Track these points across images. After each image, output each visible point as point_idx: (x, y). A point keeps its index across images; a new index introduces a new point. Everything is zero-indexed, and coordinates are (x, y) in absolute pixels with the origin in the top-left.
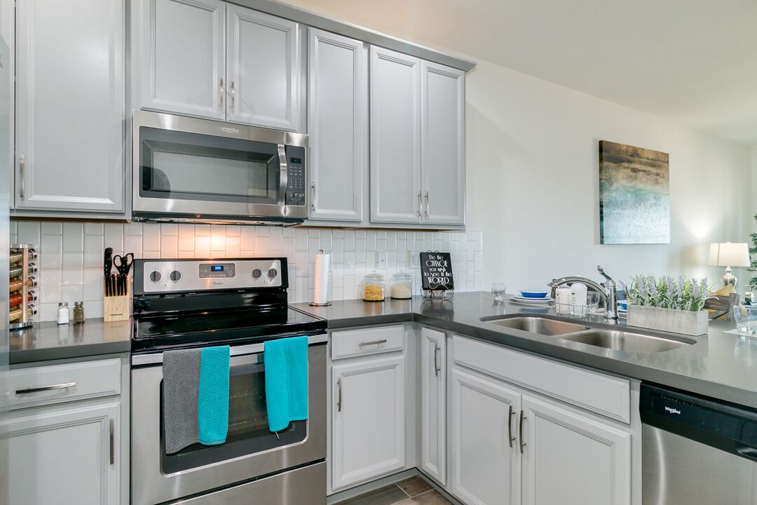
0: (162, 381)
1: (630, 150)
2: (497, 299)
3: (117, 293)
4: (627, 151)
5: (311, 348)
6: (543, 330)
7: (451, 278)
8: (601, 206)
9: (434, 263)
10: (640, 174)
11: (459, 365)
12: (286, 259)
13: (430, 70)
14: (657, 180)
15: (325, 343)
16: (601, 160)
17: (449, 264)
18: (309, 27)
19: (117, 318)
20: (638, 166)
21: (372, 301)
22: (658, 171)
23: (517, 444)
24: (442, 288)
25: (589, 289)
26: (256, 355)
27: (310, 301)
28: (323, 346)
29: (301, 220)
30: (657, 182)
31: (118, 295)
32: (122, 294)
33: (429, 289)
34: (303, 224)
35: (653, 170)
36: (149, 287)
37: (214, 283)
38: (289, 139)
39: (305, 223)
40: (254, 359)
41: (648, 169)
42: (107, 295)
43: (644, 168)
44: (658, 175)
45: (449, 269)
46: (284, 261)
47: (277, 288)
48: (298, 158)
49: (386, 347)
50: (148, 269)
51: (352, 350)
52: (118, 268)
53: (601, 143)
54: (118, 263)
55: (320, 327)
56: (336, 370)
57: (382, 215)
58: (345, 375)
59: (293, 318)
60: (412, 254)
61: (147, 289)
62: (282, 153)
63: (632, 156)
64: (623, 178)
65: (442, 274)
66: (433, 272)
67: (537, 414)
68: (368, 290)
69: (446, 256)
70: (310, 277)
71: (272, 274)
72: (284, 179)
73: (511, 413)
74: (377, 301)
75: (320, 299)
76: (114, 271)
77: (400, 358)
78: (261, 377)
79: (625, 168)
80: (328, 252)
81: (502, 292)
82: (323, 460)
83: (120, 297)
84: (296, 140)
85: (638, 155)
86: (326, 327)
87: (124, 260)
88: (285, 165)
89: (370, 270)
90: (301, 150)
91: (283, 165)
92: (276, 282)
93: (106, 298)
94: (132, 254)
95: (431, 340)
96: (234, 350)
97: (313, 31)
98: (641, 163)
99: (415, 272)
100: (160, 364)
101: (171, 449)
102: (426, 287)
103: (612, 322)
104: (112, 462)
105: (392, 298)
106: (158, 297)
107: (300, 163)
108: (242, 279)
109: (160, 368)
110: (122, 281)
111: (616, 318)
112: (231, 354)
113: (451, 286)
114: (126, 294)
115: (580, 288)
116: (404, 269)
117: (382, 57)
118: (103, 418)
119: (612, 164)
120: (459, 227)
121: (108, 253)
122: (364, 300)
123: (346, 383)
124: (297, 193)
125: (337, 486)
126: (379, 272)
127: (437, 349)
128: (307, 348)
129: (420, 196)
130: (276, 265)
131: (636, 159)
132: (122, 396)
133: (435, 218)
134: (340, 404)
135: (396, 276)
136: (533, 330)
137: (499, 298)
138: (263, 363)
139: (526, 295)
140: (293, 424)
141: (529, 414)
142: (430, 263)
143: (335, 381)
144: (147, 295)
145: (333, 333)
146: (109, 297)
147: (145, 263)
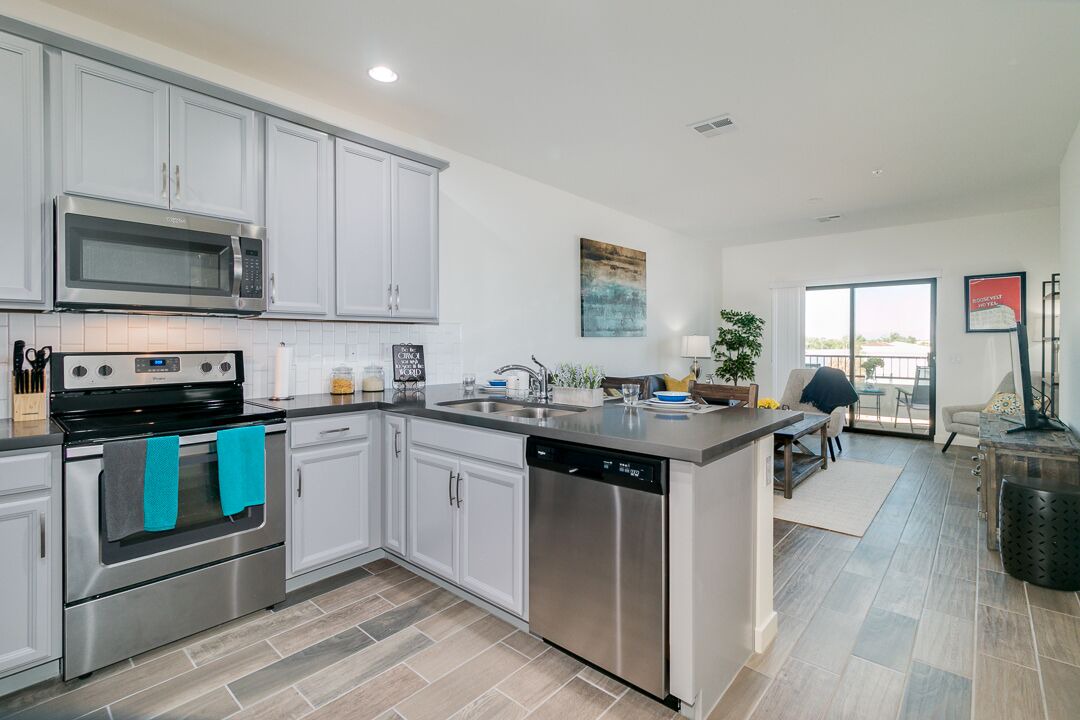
0: (102, 472)
1: (610, 248)
2: (468, 388)
3: (30, 390)
4: (607, 249)
5: (269, 437)
6: (493, 409)
7: (423, 370)
8: (582, 301)
9: (406, 356)
10: (619, 271)
11: (417, 445)
12: (241, 352)
13: (401, 166)
14: (635, 277)
15: (284, 432)
16: (582, 257)
17: (422, 356)
18: (268, 117)
19: (32, 417)
20: (617, 264)
21: (341, 394)
22: (636, 269)
23: (455, 502)
24: (415, 380)
25: (531, 377)
26: (207, 445)
27: (270, 396)
28: (282, 435)
29: (259, 313)
30: (635, 279)
31: (33, 392)
32: (37, 391)
33: (400, 381)
34: (260, 317)
35: (631, 267)
36: (71, 382)
37: (154, 378)
38: (244, 230)
39: (263, 316)
40: (205, 449)
41: (627, 266)
42: (17, 393)
43: (622, 265)
44: (636, 272)
45: (421, 361)
46: (239, 355)
47: (231, 382)
48: (254, 250)
49: (349, 434)
50: (69, 364)
51: (313, 438)
52: (32, 363)
53: (582, 239)
54: (32, 356)
55: (280, 416)
56: (295, 459)
57: (347, 308)
58: (306, 462)
59: (248, 410)
60: (386, 346)
61: (68, 385)
62: (236, 245)
63: (611, 253)
64: (603, 274)
65: (414, 366)
66: (405, 364)
67: (471, 475)
68: (336, 383)
69: (419, 349)
70: (270, 371)
71: (225, 367)
72: (238, 270)
73: (451, 477)
74: (345, 394)
75: (281, 393)
76: (26, 366)
77: (365, 444)
78: (213, 467)
79: (605, 265)
80: (290, 345)
81: (473, 382)
82: (282, 543)
83: (35, 394)
84: (254, 232)
85: (617, 253)
86: (285, 417)
87: (40, 354)
88: (240, 256)
89: (339, 363)
90: (258, 243)
91: (238, 256)
92: (231, 376)
93: (16, 396)
94: (50, 348)
95: (393, 426)
96: (183, 440)
97: (271, 121)
98: (619, 261)
99: (387, 365)
100: (100, 456)
101: (112, 536)
102: (397, 378)
103: (544, 401)
104: (43, 555)
105: (364, 391)
106: (82, 394)
107: (257, 255)
108: (189, 373)
109: (99, 460)
110: (38, 376)
111: (546, 398)
112: (181, 443)
113: (422, 378)
114: (42, 391)
115: (524, 376)
116: (378, 362)
117: (348, 151)
118: (32, 512)
119: (592, 261)
120: (432, 321)
121: (19, 346)
122: (332, 394)
123: (307, 471)
124: (253, 287)
125: (297, 569)
126: (349, 365)
127: (397, 433)
128: (263, 437)
129: (390, 289)
130: (231, 359)
131: (616, 256)
132: (53, 490)
133: (405, 311)
134: (299, 490)
135: (368, 369)
136: (485, 411)
137: (470, 388)
138: (216, 452)
139: (492, 384)
140: (250, 509)
141: (465, 477)
142: (402, 356)
143: (294, 469)
144: (68, 392)
145: (292, 424)
146: (20, 395)
147: (66, 358)
